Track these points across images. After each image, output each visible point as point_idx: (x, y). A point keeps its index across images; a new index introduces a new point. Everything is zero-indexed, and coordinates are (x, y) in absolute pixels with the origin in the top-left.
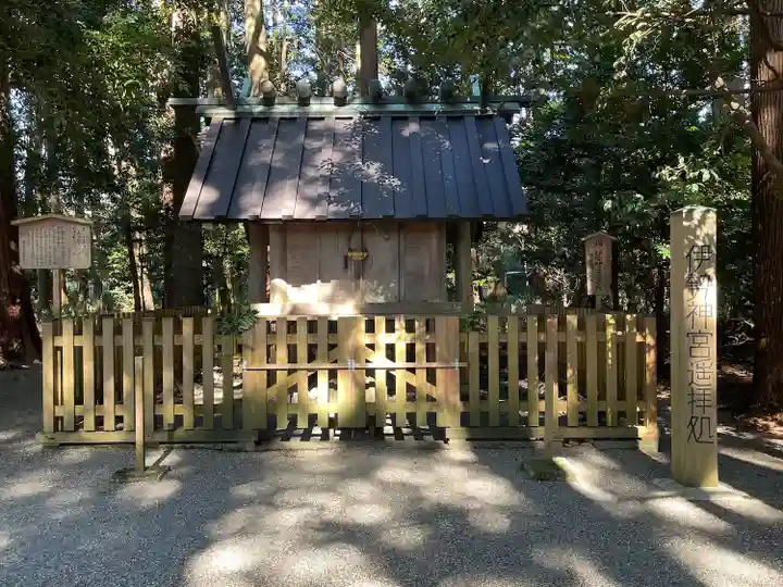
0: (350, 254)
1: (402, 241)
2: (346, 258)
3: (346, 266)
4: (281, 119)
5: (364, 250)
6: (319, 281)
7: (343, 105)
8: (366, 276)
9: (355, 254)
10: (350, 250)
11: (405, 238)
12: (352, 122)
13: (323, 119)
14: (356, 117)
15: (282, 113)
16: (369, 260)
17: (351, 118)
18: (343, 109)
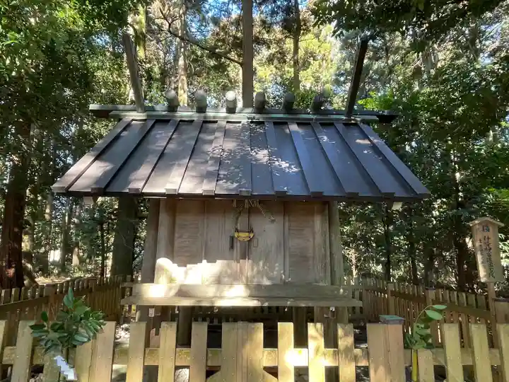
0: (236, 235)
1: (287, 224)
2: (232, 238)
3: (232, 247)
4: (181, 121)
5: (251, 231)
6: (204, 261)
7: (234, 112)
8: (251, 256)
9: (241, 234)
10: (237, 231)
11: (289, 221)
12: (240, 125)
13: (216, 122)
14: (245, 121)
15: (182, 117)
16: (255, 241)
17: (240, 122)
18: (232, 115)
